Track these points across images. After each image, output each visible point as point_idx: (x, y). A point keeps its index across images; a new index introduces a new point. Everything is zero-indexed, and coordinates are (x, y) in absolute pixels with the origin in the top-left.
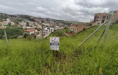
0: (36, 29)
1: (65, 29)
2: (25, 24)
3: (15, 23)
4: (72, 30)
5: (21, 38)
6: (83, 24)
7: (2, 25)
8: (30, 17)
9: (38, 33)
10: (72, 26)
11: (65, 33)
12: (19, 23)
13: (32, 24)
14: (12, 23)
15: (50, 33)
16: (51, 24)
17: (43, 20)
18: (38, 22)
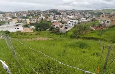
0: (61, 22)
2: (53, 17)
3: (46, 18)
4: (102, 22)
5: (48, 30)
7: (38, 20)
8: (56, 11)
9: (62, 27)
10: (103, 16)
11: (90, 27)
12: (49, 17)
13: (58, 18)
15: (73, 26)
16: (76, 16)
17: (68, 12)
18: (63, 15)
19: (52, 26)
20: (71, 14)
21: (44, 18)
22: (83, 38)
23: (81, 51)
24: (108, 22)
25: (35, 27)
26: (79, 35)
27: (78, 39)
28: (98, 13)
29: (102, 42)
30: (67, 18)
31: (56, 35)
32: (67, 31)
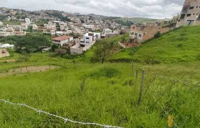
0: (72, 35)
1: (121, 33)
2: (54, 26)
3: (38, 26)
4: (133, 36)
5: (47, 51)
6: (157, 23)
7: (19, 30)
9: (74, 44)
10: (134, 28)
11: (119, 43)
12: (45, 25)
13: (65, 27)
14: (33, 25)
15: (94, 42)
16: (97, 25)
17: (83, 18)
18: (75, 22)
19: (54, 42)
20: (89, 21)
21: (35, 27)
22: (111, 61)
23: (109, 82)
24: (140, 35)
25: (12, 46)
26: (104, 56)
27: (103, 62)
28: (127, 22)
29: (135, 64)
30: (81, 28)
31: (64, 60)
32: (84, 52)
